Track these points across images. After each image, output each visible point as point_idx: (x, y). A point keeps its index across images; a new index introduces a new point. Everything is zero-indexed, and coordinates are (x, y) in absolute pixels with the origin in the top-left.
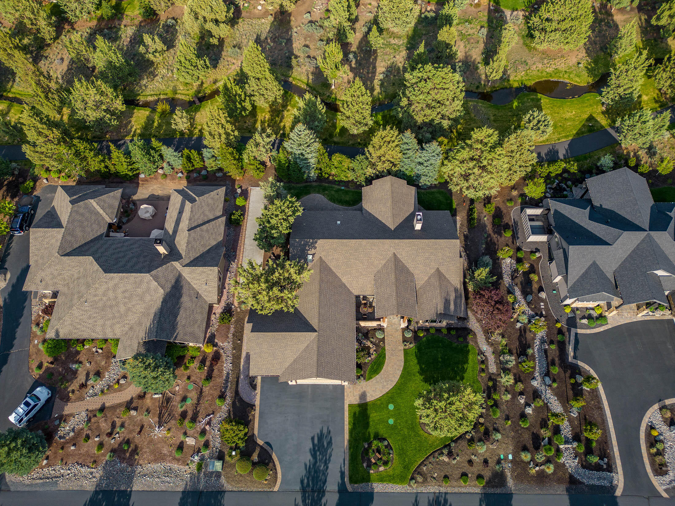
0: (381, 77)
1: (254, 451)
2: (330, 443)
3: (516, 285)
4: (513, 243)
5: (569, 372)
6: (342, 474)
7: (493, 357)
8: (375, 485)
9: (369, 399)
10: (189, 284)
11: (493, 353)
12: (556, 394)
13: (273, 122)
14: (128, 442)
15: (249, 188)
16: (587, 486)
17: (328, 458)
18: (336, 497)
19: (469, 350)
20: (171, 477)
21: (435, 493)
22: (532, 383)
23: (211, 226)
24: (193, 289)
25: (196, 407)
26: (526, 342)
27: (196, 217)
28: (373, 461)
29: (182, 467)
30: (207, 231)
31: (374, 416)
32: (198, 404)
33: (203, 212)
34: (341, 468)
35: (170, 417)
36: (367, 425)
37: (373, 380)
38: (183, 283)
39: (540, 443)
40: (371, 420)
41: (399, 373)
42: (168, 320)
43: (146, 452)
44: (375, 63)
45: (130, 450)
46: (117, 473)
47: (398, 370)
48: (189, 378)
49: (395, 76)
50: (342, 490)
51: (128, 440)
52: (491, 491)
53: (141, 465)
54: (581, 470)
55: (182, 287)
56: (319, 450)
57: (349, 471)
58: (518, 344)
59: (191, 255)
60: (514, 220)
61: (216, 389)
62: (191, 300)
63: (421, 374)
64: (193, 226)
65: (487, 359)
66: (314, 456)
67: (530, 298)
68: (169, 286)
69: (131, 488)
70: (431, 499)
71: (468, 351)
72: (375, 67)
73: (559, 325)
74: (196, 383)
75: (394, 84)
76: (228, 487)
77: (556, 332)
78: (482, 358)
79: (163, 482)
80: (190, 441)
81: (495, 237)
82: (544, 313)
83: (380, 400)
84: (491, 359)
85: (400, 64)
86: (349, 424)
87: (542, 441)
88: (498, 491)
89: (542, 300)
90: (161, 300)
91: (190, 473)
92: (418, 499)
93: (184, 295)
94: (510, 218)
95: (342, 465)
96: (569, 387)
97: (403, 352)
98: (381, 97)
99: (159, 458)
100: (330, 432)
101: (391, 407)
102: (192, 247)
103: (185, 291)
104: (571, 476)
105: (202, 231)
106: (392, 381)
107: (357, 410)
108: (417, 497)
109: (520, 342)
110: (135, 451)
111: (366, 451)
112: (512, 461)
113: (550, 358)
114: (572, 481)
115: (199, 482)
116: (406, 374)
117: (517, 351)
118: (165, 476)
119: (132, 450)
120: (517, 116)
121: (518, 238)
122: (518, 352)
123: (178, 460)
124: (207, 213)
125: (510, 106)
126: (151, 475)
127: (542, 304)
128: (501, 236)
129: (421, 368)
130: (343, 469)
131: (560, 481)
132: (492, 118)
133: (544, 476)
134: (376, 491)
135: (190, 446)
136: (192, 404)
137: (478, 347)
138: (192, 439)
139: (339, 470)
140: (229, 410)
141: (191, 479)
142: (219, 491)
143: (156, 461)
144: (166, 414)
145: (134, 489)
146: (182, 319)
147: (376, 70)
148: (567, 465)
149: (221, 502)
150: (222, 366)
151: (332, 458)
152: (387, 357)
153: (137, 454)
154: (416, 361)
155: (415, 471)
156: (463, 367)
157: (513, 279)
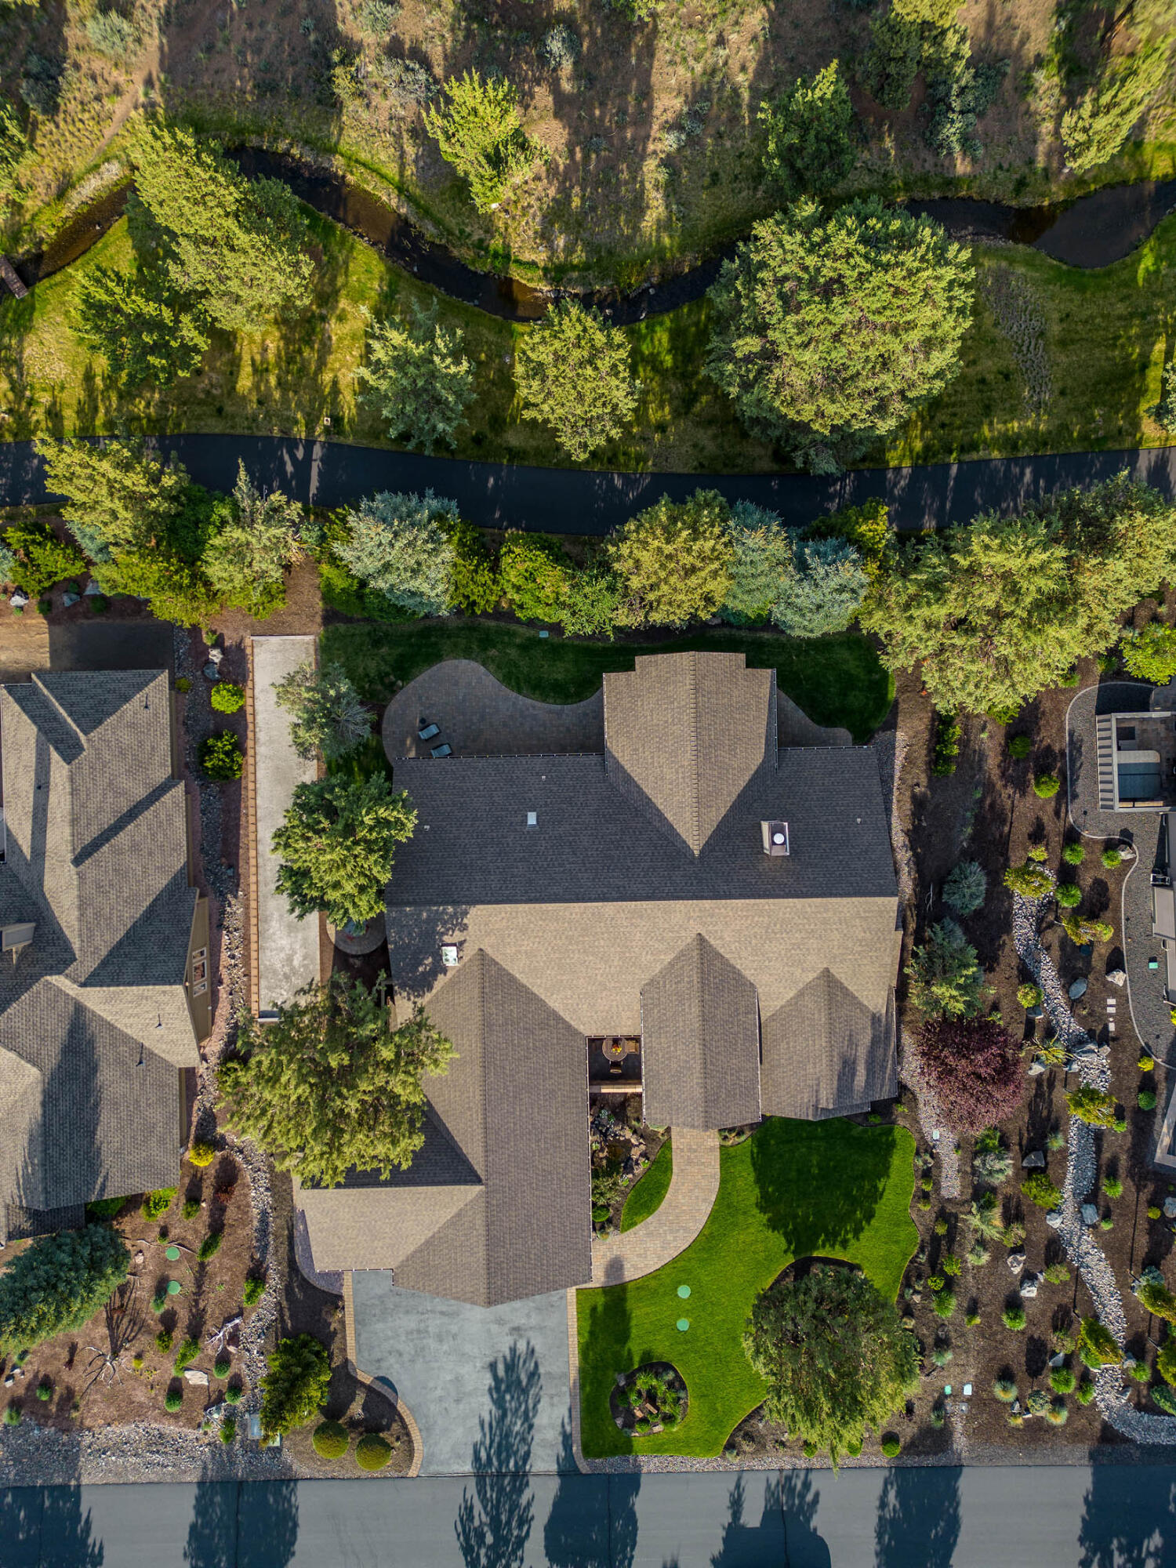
0: (668, 142)
1: (353, 1399)
2: (534, 1375)
3: (1048, 948)
4: (1057, 813)
5: (1151, 1187)
6: (567, 1439)
7: (955, 1156)
8: (642, 1459)
9: (630, 1274)
10: (111, 1027)
11: (958, 1147)
12: (1106, 1247)
13: (294, 368)
14: (47, 1384)
15: (248, 641)
16: (1141, 1446)
17: (531, 1406)
18: (554, 1485)
19: (894, 1141)
20: (166, 1453)
21: (781, 1470)
22: (1050, 1223)
23: (144, 829)
24: (126, 1039)
25: (196, 1302)
26: (1050, 1112)
27: (92, 807)
28: (639, 1414)
29: (186, 1430)
30: (135, 848)
31: (640, 1314)
32: (199, 1292)
33: (110, 784)
34: (563, 1426)
35: (136, 1328)
36: (623, 1336)
37: (640, 1230)
38: (94, 1027)
39: (1045, 1363)
40: (633, 1323)
41: (706, 1209)
42: (69, 1151)
43: (95, 1401)
44: (648, 73)
45: (56, 1398)
46: (37, 1449)
47: (704, 1200)
48: (164, 1233)
49: (720, 136)
50: (567, 1472)
51: (46, 1376)
52: (911, 1461)
53: (89, 1429)
54: (1133, 1415)
55: (91, 1043)
56: (508, 1390)
57: (583, 1432)
58: (1026, 1118)
59: (98, 941)
60: (1071, 735)
61: (239, 1255)
62: (127, 1074)
63: (763, 1209)
64: (88, 840)
65: (938, 1165)
66: (499, 1403)
67: (1079, 989)
68: (52, 1054)
69: (78, 1479)
70: (773, 1483)
71: (892, 1145)
72: (646, 93)
73: (1147, 1066)
74: (186, 1243)
75: (715, 177)
76: (301, 1469)
77: (1135, 1083)
78: (925, 1162)
79: (147, 1465)
80: (195, 1378)
81: (1006, 793)
82: (1112, 1027)
83: (654, 1278)
84: (951, 1161)
85: (741, 78)
86: (579, 1334)
87: (1051, 1358)
88: (930, 1461)
89: (1114, 991)
90: (39, 1097)
91: (209, 1444)
92: (743, 1483)
93: (103, 1065)
94: (1061, 729)
95: (566, 1420)
96: (1143, 1225)
97: (718, 1154)
98: (667, 241)
99: (131, 1412)
100: (533, 1351)
101: (684, 1292)
102: (97, 915)
103: (104, 1051)
104: (1106, 1427)
105: (119, 852)
106: (686, 1229)
107: (601, 1301)
108: (739, 1479)
109: (1033, 1110)
110: (69, 1400)
111: (622, 1393)
112: (969, 1400)
113: (1106, 1155)
114: (1109, 1435)
115: (232, 1463)
116: (725, 1210)
117: (1021, 1139)
118: (152, 1452)
119: (61, 1398)
120: (1143, 316)
121: (1075, 796)
122: (1024, 1142)
123: (176, 1416)
124: (125, 783)
125: (1125, 275)
126: (119, 1448)
127: (1111, 1001)
128: (1023, 794)
129: (764, 1195)
130: (568, 1428)
131: (1076, 1437)
132: (1055, 329)
133: (1040, 1429)
134: (645, 1470)
135: (196, 1388)
136: (185, 1296)
137: (920, 1131)
138: (200, 1374)
139: (559, 1429)
140: (279, 1303)
141: (213, 1457)
142: (282, 1481)
143: (122, 1419)
144: (126, 1320)
145: (85, 1481)
146: (110, 1132)
147: (651, 107)
148: (1102, 1405)
149: (289, 1501)
150: (246, 1195)
151: (540, 1407)
152: (675, 1169)
153: (76, 1407)
154: (752, 1178)
155: (739, 1428)
156: (876, 1187)
157: (1039, 931)
